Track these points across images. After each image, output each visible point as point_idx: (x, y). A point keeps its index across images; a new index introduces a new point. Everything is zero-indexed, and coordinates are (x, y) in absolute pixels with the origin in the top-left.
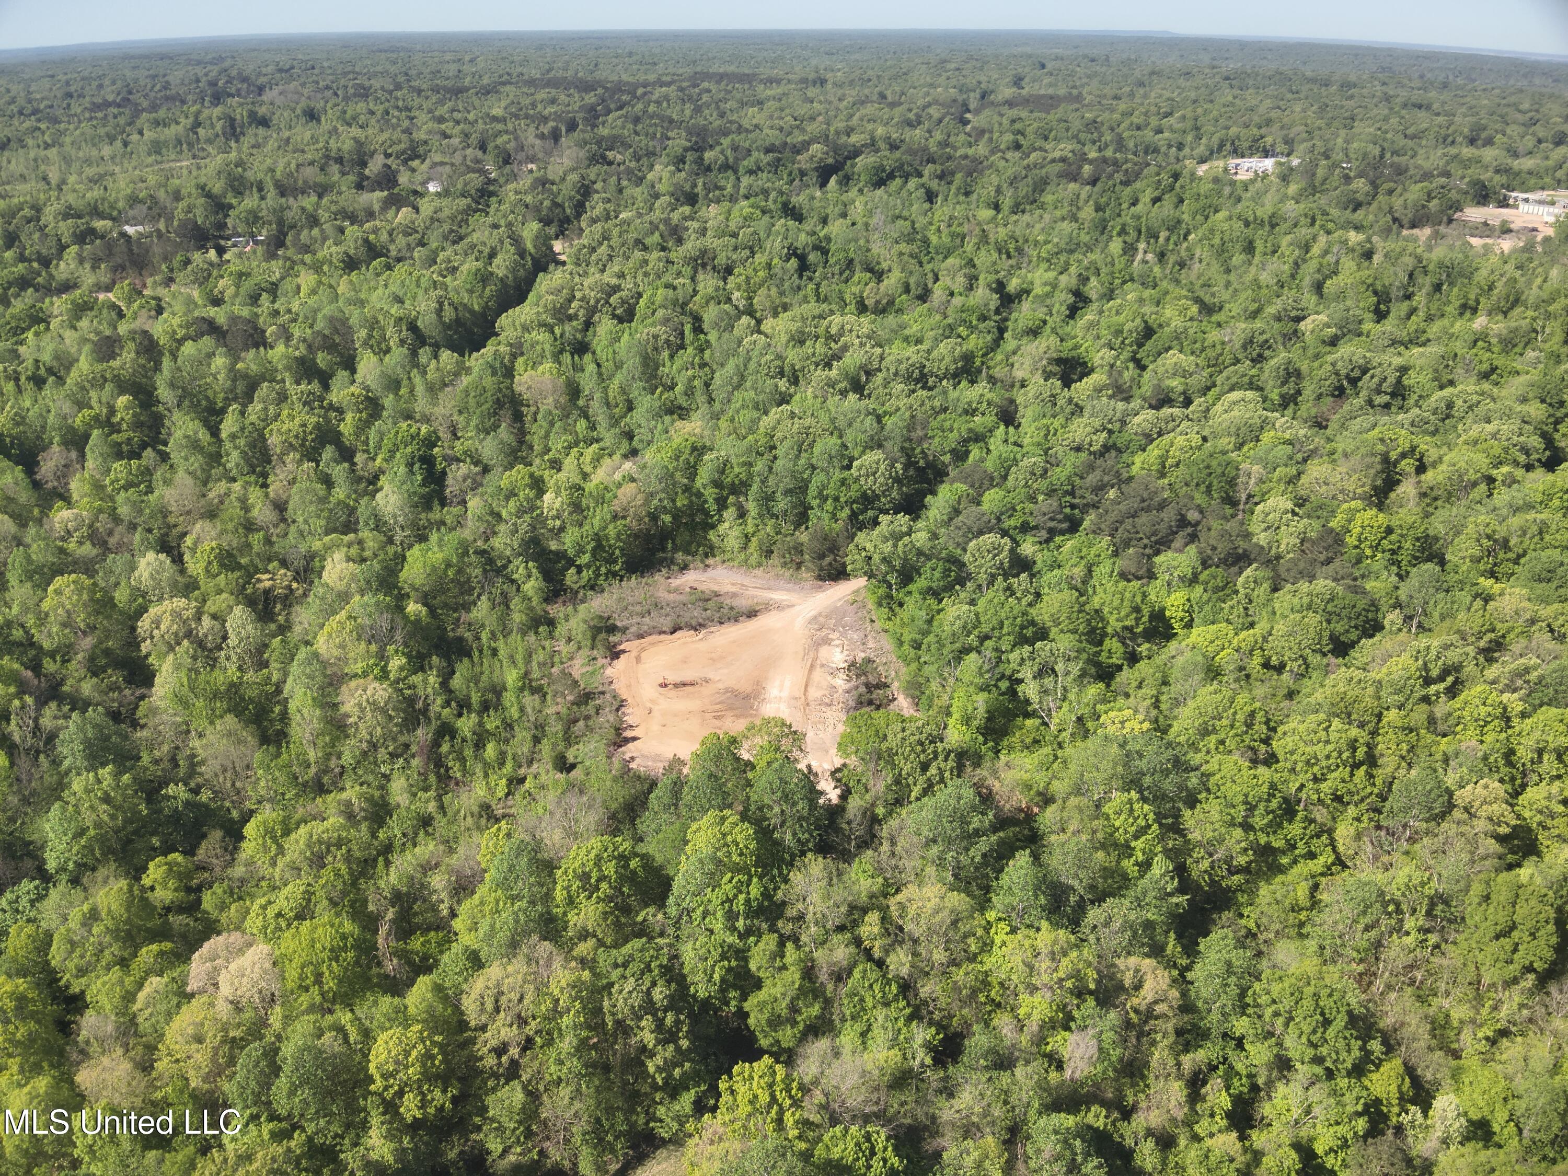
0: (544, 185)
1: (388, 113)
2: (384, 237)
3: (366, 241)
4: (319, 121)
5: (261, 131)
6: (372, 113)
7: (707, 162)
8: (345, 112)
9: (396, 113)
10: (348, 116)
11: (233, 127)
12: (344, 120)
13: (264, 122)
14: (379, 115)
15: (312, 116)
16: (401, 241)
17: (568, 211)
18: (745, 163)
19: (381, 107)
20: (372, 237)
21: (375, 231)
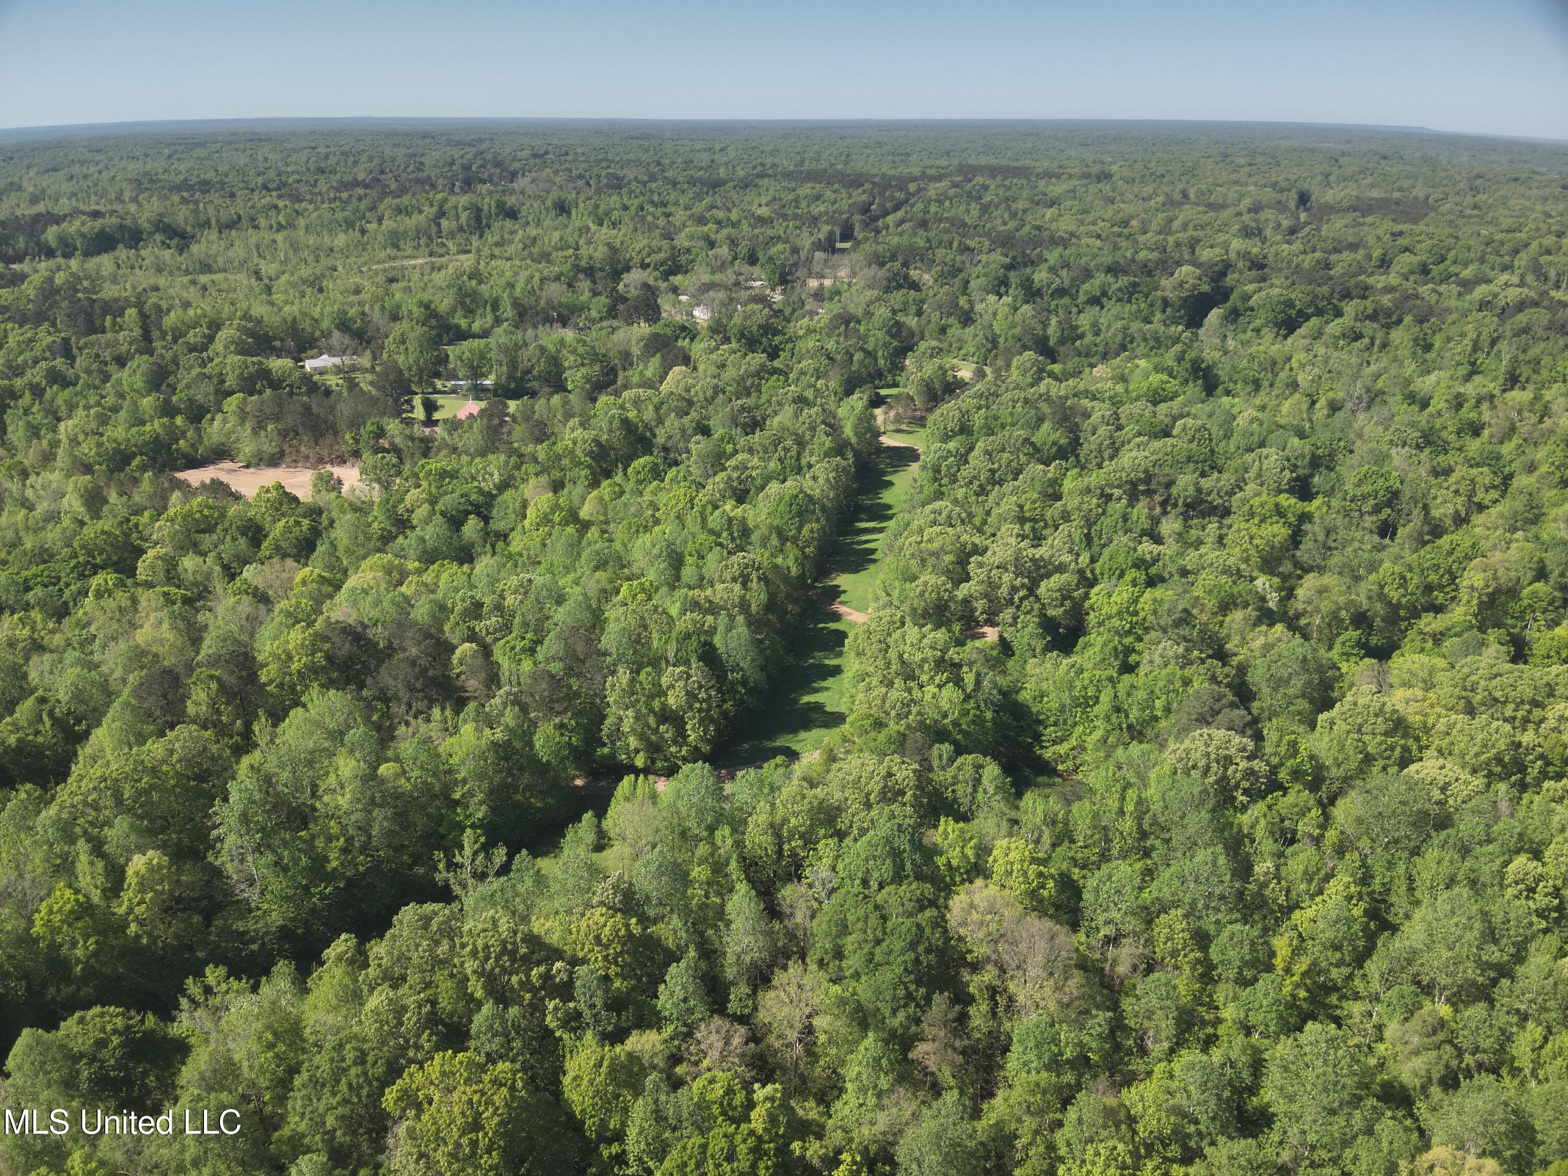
0: (847, 323)
1: (642, 209)
2: (649, 414)
3: (625, 422)
4: (569, 214)
5: (508, 223)
6: (626, 208)
7: (1037, 285)
8: (597, 207)
9: (651, 209)
10: (600, 211)
11: (478, 219)
12: (596, 215)
13: (512, 214)
14: (633, 210)
15: (562, 208)
16: (672, 424)
17: (881, 362)
18: (1086, 286)
19: (636, 202)
20: (632, 415)
21: (637, 402)
